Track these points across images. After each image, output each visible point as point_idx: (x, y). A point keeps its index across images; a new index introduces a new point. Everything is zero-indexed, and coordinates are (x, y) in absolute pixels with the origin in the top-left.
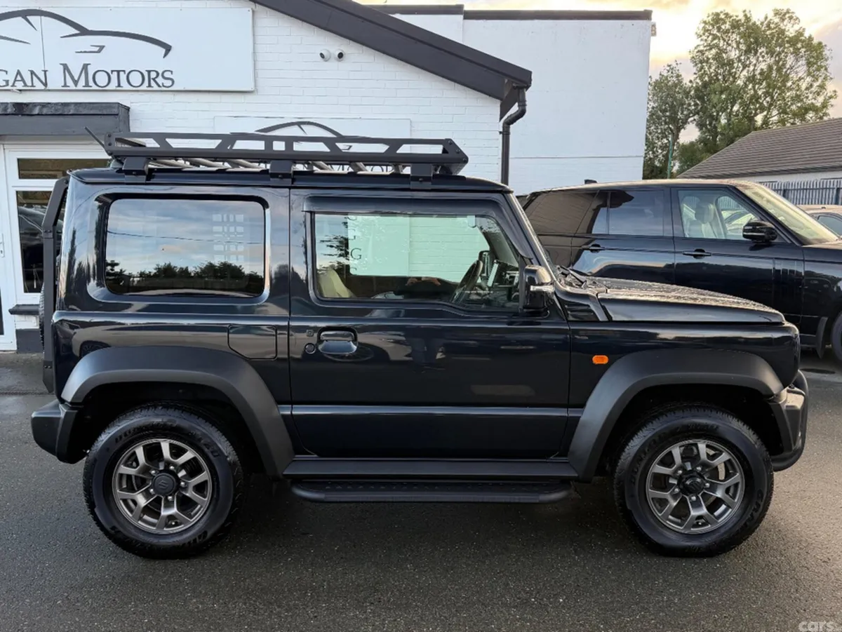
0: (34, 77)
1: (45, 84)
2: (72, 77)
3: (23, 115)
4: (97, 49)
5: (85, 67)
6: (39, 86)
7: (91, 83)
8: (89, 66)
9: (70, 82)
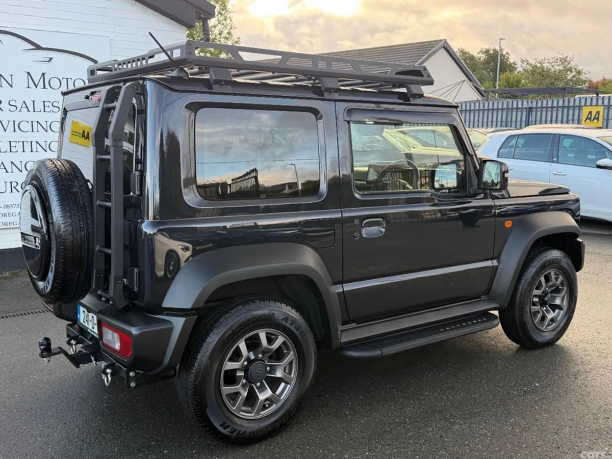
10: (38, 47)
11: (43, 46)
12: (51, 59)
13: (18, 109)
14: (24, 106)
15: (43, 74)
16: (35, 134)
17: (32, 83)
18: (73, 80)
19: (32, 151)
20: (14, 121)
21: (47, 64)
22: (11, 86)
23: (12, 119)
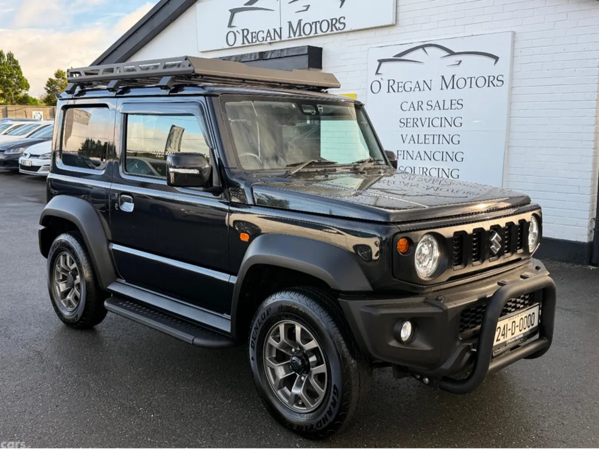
0: (275, 33)
1: (280, 37)
2: (293, 30)
3: (263, 60)
4: (305, 8)
5: (300, 21)
6: (278, 39)
7: (302, 33)
8: (302, 21)
9: (292, 34)
10: (452, 53)
11: (455, 51)
12: (460, 61)
13: (433, 108)
14: (437, 105)
15: (453, 76)
16: (443, 128)
17: (445, 85)
18: (476, 79)
19: (439, 143)
20: (429, 118)
21: (457, 67)
22: (430, 89)
23: (428, 117)
